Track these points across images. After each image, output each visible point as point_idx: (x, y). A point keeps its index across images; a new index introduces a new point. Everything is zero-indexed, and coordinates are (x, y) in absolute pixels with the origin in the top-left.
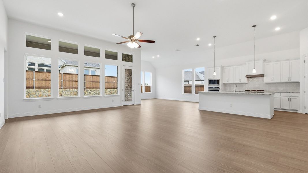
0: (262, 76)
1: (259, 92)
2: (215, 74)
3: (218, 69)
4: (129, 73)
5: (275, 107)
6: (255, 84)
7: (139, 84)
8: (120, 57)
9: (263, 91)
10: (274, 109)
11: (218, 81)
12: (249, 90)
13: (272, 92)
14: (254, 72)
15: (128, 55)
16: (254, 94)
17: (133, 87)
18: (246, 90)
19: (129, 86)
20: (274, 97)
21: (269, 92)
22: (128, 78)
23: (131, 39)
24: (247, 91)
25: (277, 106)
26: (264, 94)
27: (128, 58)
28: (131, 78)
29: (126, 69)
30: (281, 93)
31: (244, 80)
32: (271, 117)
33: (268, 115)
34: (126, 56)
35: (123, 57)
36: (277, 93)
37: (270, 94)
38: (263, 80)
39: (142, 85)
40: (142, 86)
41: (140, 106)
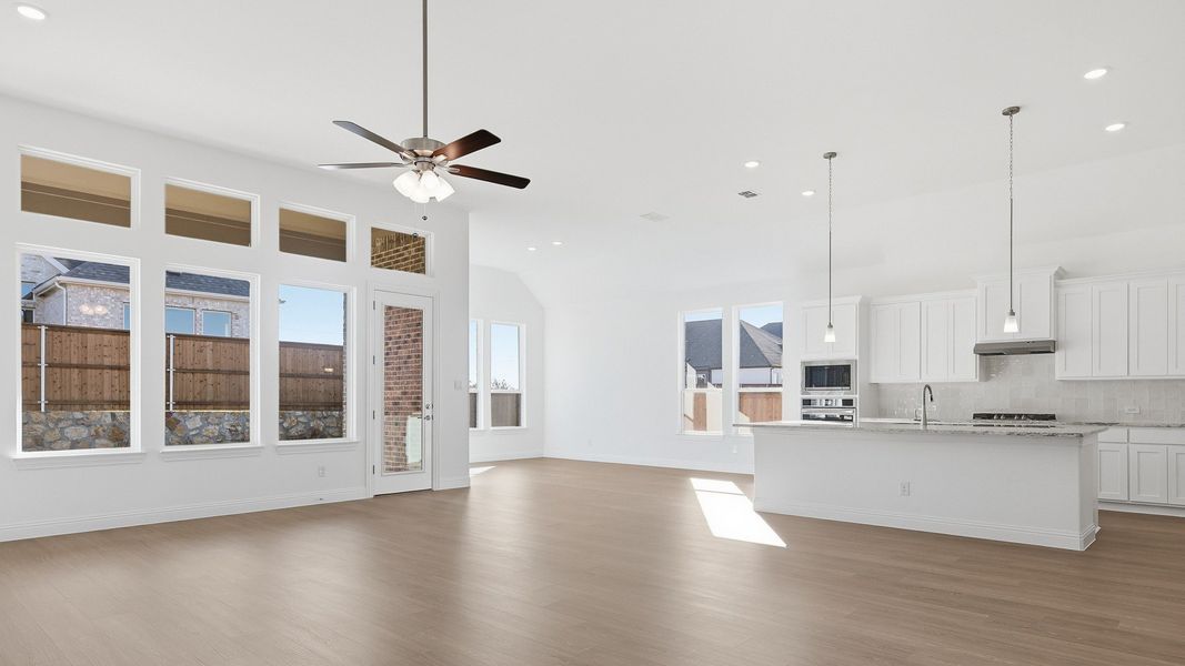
0: (1046, 348)
1: (1037, 423)
2: (830, 337)
3: (848, 314)
4: (405, 328)
5: (1105, 494)
6: (1018, 387)
7: (457, 386)
8: (358, 244)
9: (1052, 417)
10: (1102, 502)
11: (847, 369)
12: (990, 416)
13: (1091, 424)
14: (1011, 330)
15: (400, 238)
16: (1010, 434)
17: (426, 400)
18: (976, 416)
19: (406, 398)
20: (1101, 447)
21: (1080, 424)
22: (403, 353)
23: (417, 156)
24: (980, 422)
25: (1113, 490)
26: (1053, 435)
27: (399, 251)
28: (419, 357)
29: (390, 308)
30: (1132, 431)
31: (969, 367)
32: (1086, 541)
33: (1071, 537)
34: (391, 241)
35: (373, 245)
36: (1112, 430)
37: (1081, 435)
38: (1052, 369)
39: (472, 391)
40: (474, 396)
41: (466, 498)
